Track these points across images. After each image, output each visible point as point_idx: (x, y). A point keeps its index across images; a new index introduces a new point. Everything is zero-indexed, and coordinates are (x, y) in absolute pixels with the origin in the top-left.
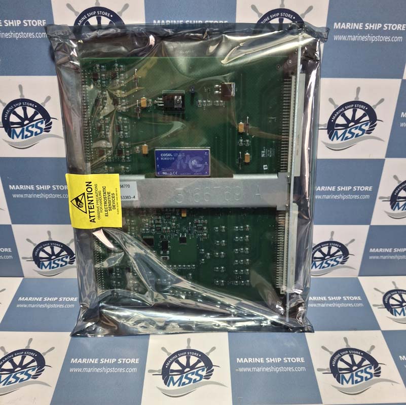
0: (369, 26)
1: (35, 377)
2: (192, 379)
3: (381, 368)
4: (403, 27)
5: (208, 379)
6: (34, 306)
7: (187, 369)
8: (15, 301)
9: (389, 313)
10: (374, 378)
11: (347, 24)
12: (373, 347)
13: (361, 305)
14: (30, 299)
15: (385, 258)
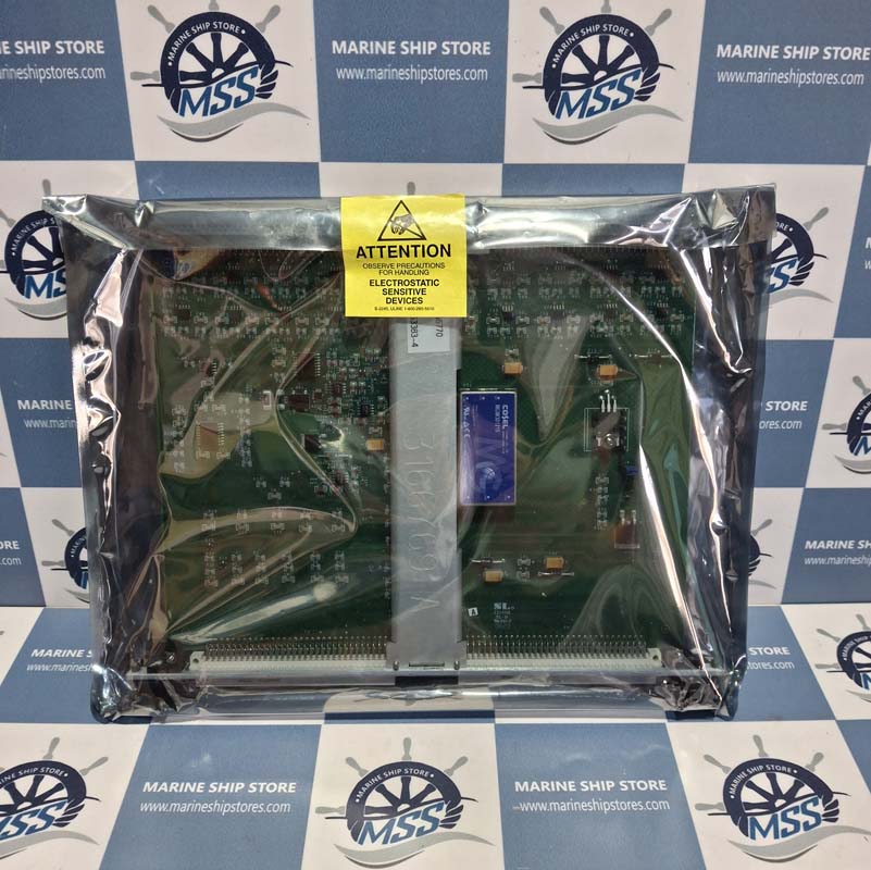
0: (791, 50)
1: (62, 822)
2: (414, 827)
3: (840, 803)
4: (865, 53)
5: (451, 826)
6: (64, 668)
7: (404, 806)
8: (24, 657)
9: (853, 681)
10: (824, 824)
11: (746, 47)
12: (818, 757)
13: (789, 665)
14: (58, 653)
15: (839, 561)
